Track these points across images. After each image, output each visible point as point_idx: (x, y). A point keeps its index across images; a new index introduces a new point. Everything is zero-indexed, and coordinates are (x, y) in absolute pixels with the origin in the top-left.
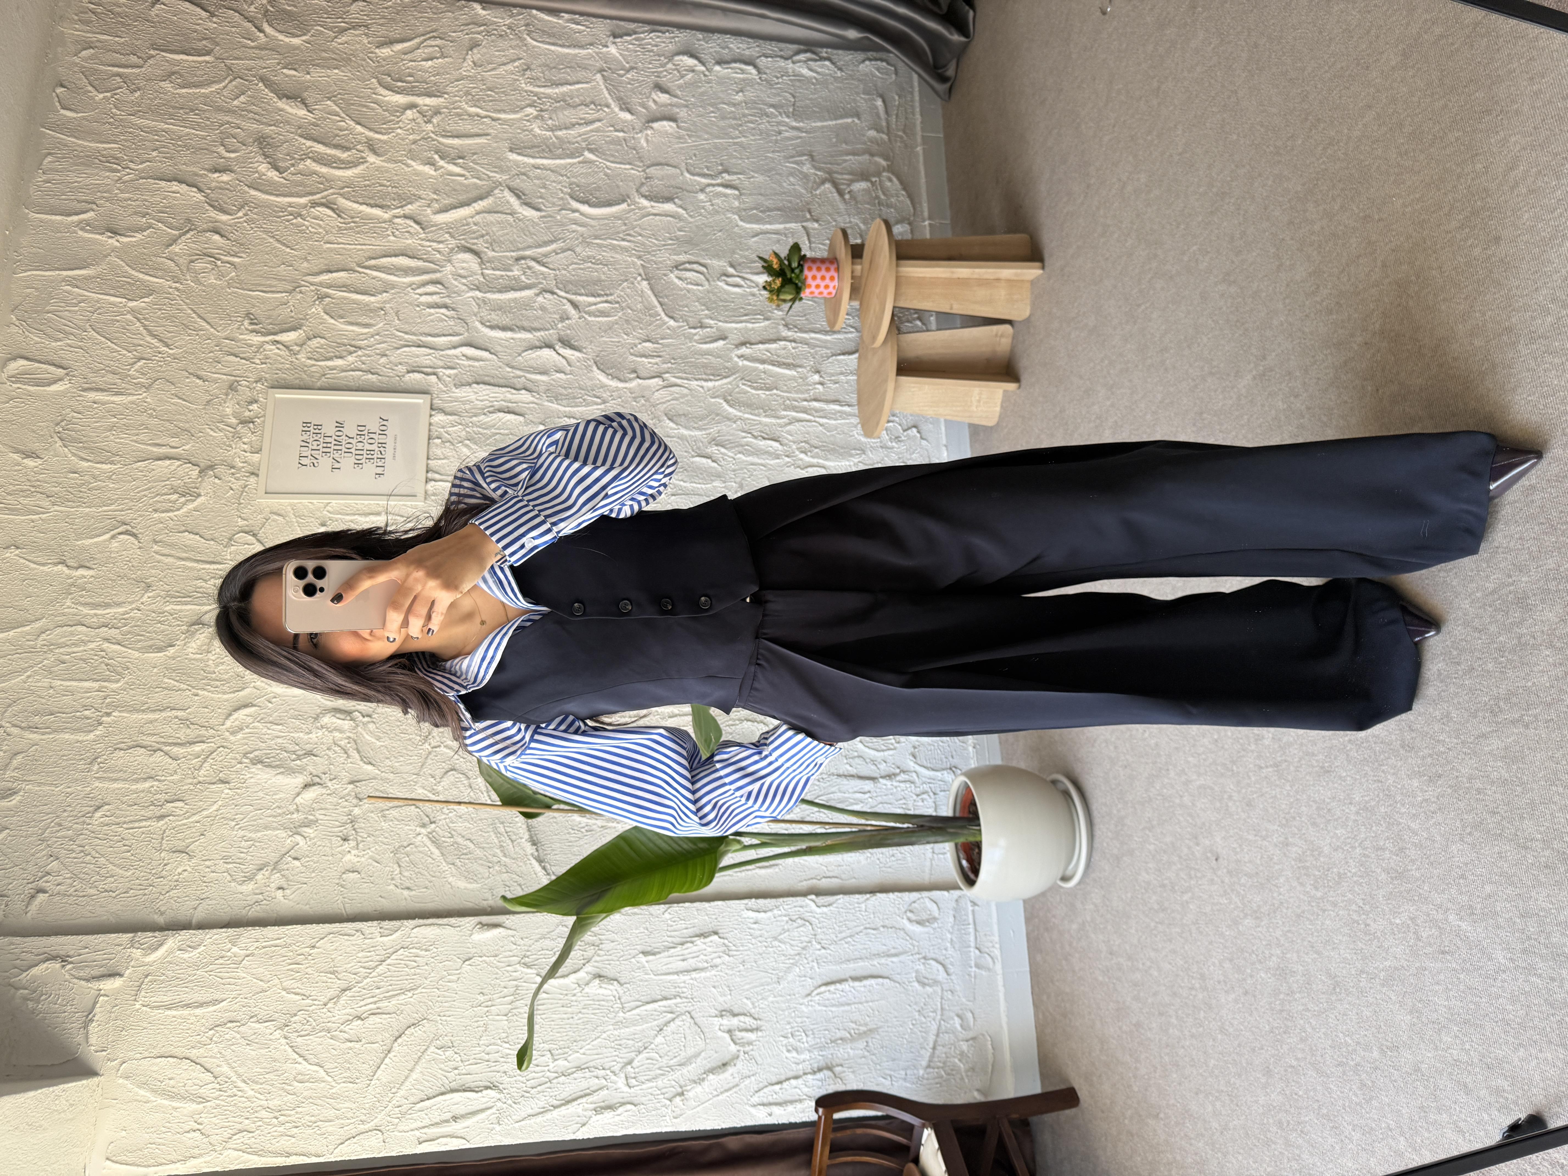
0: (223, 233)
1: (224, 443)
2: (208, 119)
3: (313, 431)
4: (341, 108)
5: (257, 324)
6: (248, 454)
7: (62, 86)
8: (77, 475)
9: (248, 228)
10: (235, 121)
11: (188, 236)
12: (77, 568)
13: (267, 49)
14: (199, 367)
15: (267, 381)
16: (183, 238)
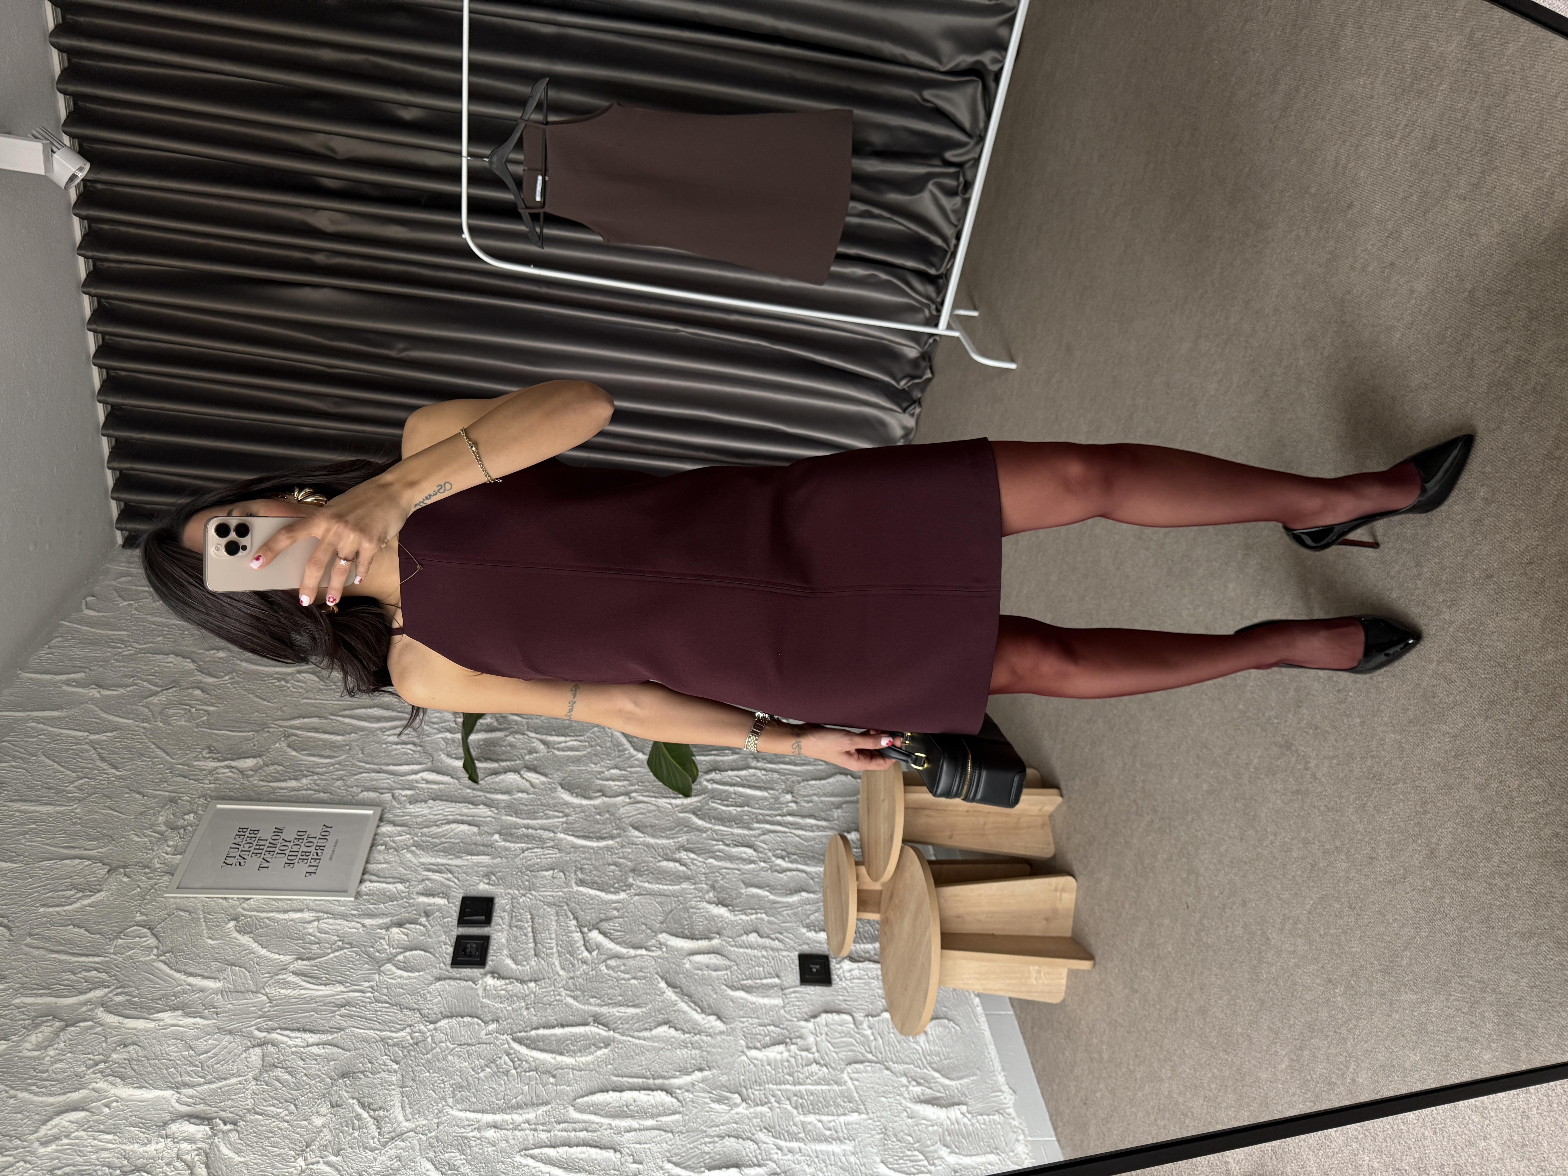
0: (205, 690)
1: (146, 848)
3: (248, 835)
5: (215, 753)
6: (170, 856)
7: (94, 597)
9: (231, 687)
11: (170, 691)
14: (143, 787)
15: (211, 797)
16: (164, 692)
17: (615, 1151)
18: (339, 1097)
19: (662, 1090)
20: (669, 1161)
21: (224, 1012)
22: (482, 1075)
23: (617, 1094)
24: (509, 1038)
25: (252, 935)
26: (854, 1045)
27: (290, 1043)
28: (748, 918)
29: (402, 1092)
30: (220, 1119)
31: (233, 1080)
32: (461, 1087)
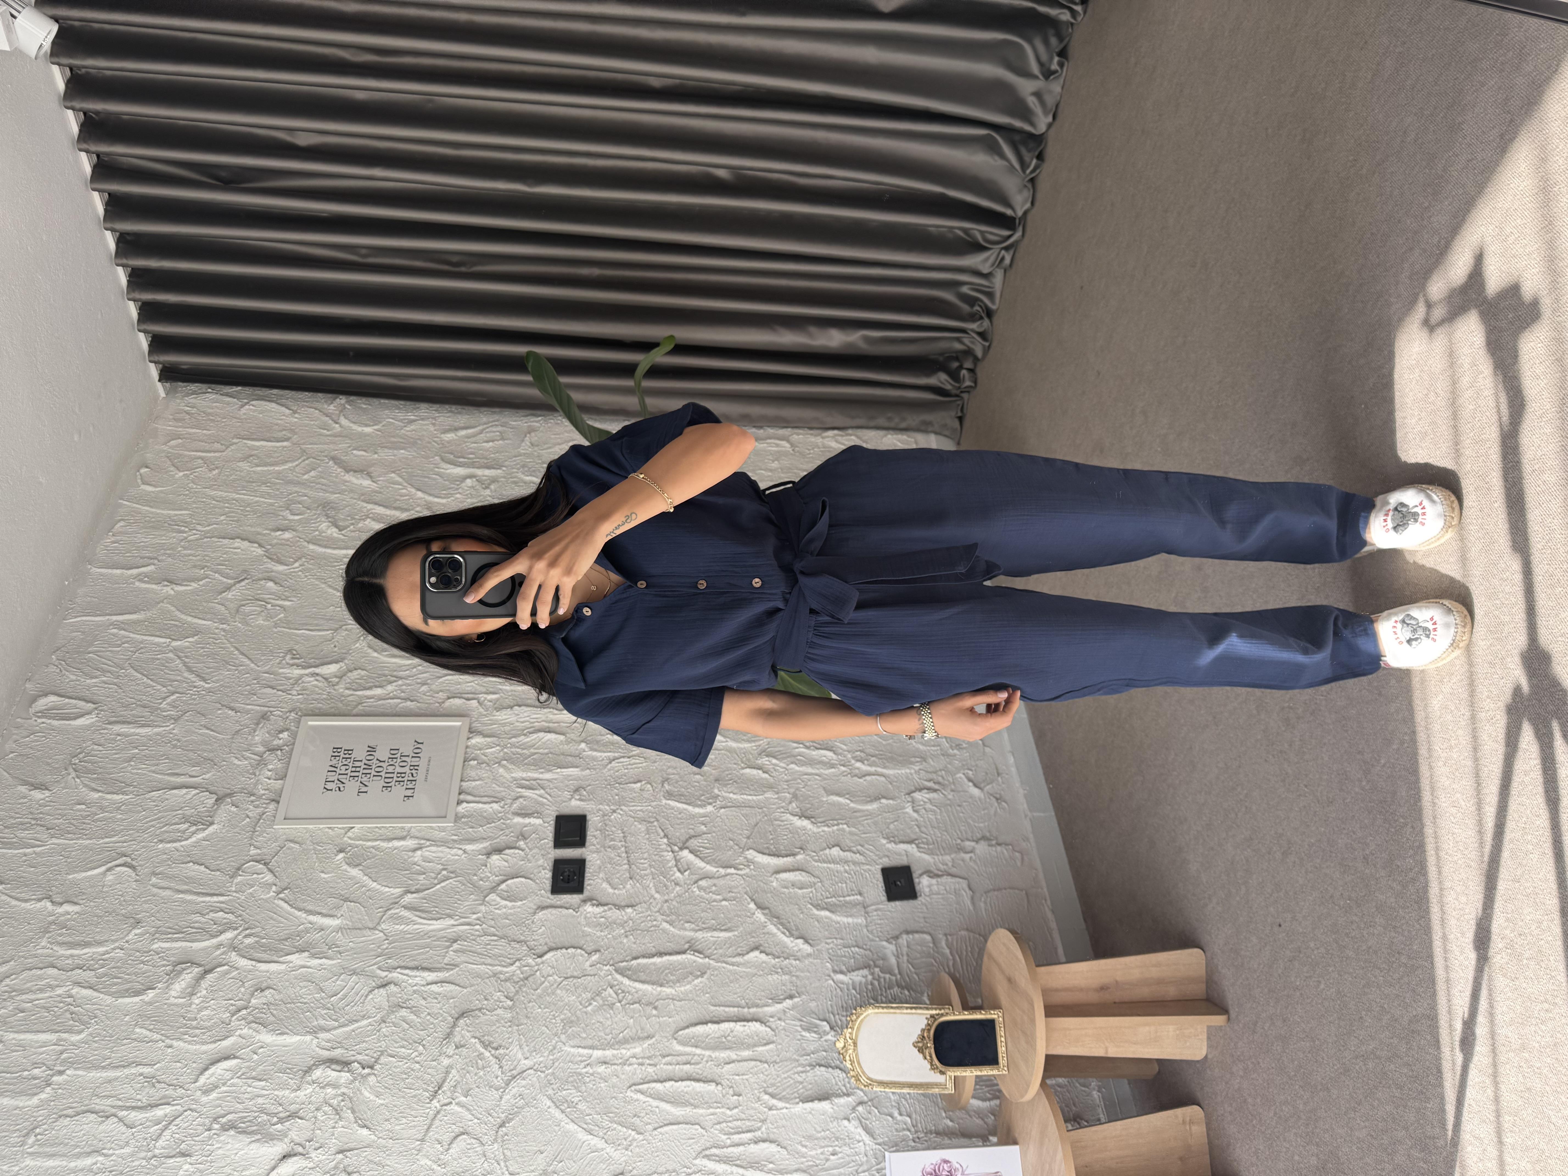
0: (277, 581)
1: (248, 772)
2: (278, 489)
3: (342, 755)
4: (404, 479)
5: (298, 659)
6: (272, 781)
7: (147, 467)
8: (84, 807)
9: (303, 576)
10: (303, 491)
11: (243, 584)
12: (61, 904)
13: (340, 436)
14: (233, 700)
15: (300, 710)
16: (237, 586)
17: (717, 1084)
18: (463, 1037)
19: (756, 1021)
20: (766, 1093)
21: (347, 951)
22: (589, 1008)
23: (715, 1026)
24: (611, 968)
25: (361, 867)
26: (932, 965)
27: (410, 981)
28: (830, 829)
29: (518, 1030)
30: (359, 1063)
31: (365, 1022)
32: (572, 1022)
